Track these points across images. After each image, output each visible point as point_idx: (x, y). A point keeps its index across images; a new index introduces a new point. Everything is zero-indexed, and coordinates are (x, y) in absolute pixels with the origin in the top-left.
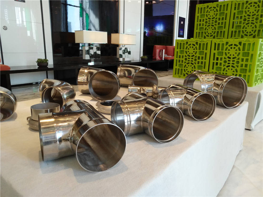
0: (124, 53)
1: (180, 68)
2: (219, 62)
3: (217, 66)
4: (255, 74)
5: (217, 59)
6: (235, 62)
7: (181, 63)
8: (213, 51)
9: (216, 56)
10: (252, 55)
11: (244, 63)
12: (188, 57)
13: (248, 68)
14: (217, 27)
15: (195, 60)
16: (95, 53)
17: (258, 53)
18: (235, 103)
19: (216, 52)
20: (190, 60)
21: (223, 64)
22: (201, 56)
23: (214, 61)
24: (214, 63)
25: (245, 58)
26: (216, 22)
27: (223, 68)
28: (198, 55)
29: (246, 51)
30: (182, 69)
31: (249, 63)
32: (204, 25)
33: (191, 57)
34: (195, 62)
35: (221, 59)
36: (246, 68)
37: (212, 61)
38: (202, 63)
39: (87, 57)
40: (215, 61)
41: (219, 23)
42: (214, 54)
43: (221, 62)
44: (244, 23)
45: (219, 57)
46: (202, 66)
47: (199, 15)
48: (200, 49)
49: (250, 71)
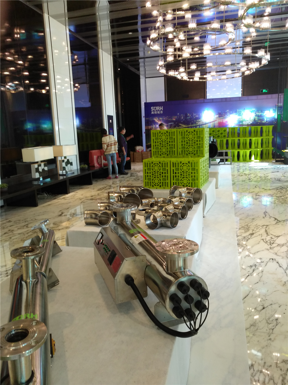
0: (66, 165)
1: (149, 181)
2: (177, 175)
3: (176, 178)
4: (200, 181)
5: (176, 173)
6: (187, 175)
7: (149, 177)
8: (172, 168)
9: (175, 171)
10: (197, 169)
11: (193, 175)
12: (154, 173)
13: (196, 178)
14: (168, 147)
15: (160, 175)
16: (43, 170)
17: (200, 168)
18: (198, 201)
19: (174, 168)
20: (156, 175)
21: (180, 176)
22: (164, 172)
23: (173, 175)
24: (173, 176)
25: (193, 172)
26: (167, 143)
27: (180, 179)
28: (161, 171)
29: (193, 167)
30: (150, 182)
31: (196, 175)
32: (159, 146)
33: (156, 173)
34: (160, 176)
35: (178, 173)
36: (194, 178)
37: (172, 175)
38: (165, 176)
39: (37, 175)
40: (175, 175)
41: (170, 145)
42: (173, 170)
43: (178, 175)
44: (187, 145)
45: (177, 172)
46: (166, 179)
47: (154, 138)
48: (162, 167)
49: (197, 180)
